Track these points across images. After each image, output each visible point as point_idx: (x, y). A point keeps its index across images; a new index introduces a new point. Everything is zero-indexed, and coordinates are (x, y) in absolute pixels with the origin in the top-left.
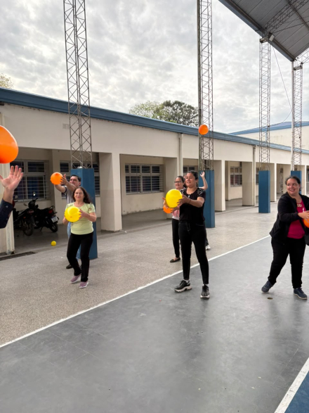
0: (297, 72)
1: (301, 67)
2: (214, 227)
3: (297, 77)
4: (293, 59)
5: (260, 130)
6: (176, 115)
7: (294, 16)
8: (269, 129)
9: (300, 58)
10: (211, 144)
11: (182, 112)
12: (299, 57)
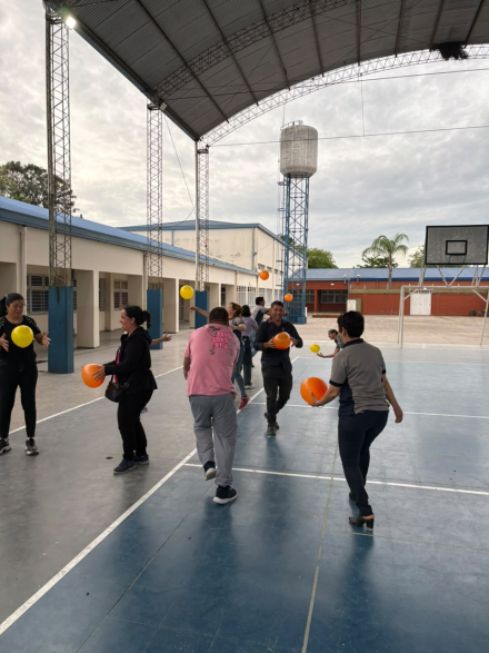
0: (202, 156)
1: (206, 151)
2: (72, 371)
3: (202, 163)
4: (196, 138)
5: (149, 228)
6: (31, 187)
7: (193, 84)
8: (160, 228)
9: (207, 139)
10: (68, 248)
11: (41, 183)
12: (205, 136)
